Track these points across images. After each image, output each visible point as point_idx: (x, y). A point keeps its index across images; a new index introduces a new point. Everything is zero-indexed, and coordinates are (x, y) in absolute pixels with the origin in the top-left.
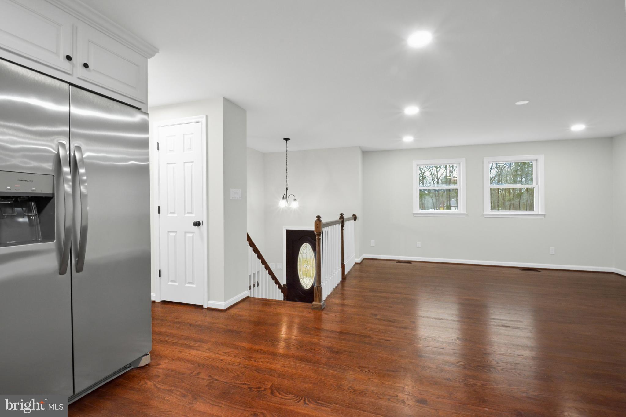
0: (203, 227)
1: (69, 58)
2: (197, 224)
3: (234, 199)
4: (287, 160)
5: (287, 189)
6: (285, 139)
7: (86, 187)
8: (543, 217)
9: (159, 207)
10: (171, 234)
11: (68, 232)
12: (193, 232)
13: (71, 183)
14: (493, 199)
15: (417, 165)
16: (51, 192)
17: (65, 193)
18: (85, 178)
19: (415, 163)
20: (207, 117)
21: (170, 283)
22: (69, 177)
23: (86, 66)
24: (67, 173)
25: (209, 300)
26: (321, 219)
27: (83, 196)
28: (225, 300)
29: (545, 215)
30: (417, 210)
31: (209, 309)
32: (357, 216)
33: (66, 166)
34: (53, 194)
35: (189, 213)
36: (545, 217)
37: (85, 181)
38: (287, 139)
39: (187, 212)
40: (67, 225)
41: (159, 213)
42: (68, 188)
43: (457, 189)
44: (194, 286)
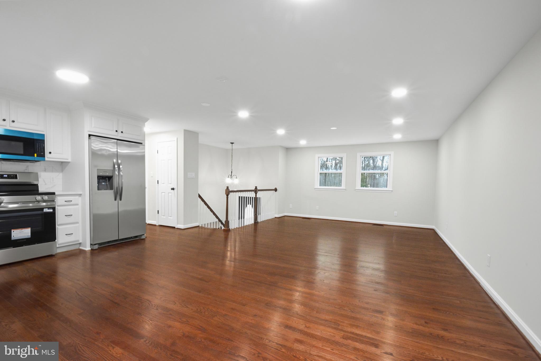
0: (175, 190)
1: (117, 131)
2: (173, 189)
3: (189, 177)
4: (232, 155)
5: (232, 172)
6: (231, 143)
7: (122, 172)
8: (391, 192)
9: (158, 181)
10: (163, 194)
11: (117, 188)
12: (172, 193)
13: (117, 171)
14: (362, 180)
15: (319, 157)
16: (112, 175)
17: (116, 175)
18: (122, 169)
19: (317, 156)
20: (177, 138)
21: (162, 217)
22: (117, 169)
23: (122, 132)
24: (116, 168)
25: (178, 224)
26: (229, 188)
27: (122, 176)
28: (184, 225)
29: (392, 191)
30: (317, 185)
31: (177, 228)
32: (277, 189)
33: (116, 165)
34: (113, 176)
35: (170, 184)
36: (392, 192)
37: (122, 170)
38: (232, 143)
39: (169, 183)
40: (117, 186)
41: (158, 183)
42: (117, 173)
43: (342, 173)
44: (172, 218)
